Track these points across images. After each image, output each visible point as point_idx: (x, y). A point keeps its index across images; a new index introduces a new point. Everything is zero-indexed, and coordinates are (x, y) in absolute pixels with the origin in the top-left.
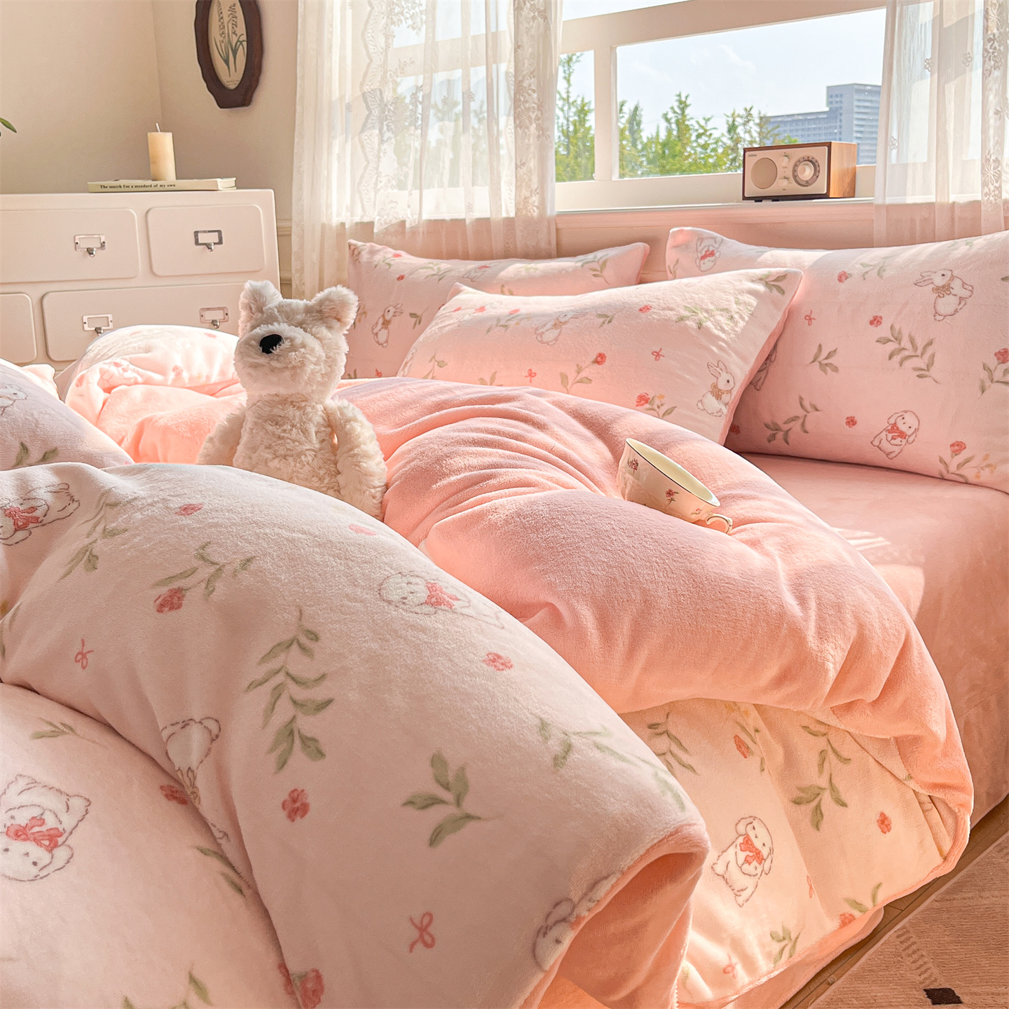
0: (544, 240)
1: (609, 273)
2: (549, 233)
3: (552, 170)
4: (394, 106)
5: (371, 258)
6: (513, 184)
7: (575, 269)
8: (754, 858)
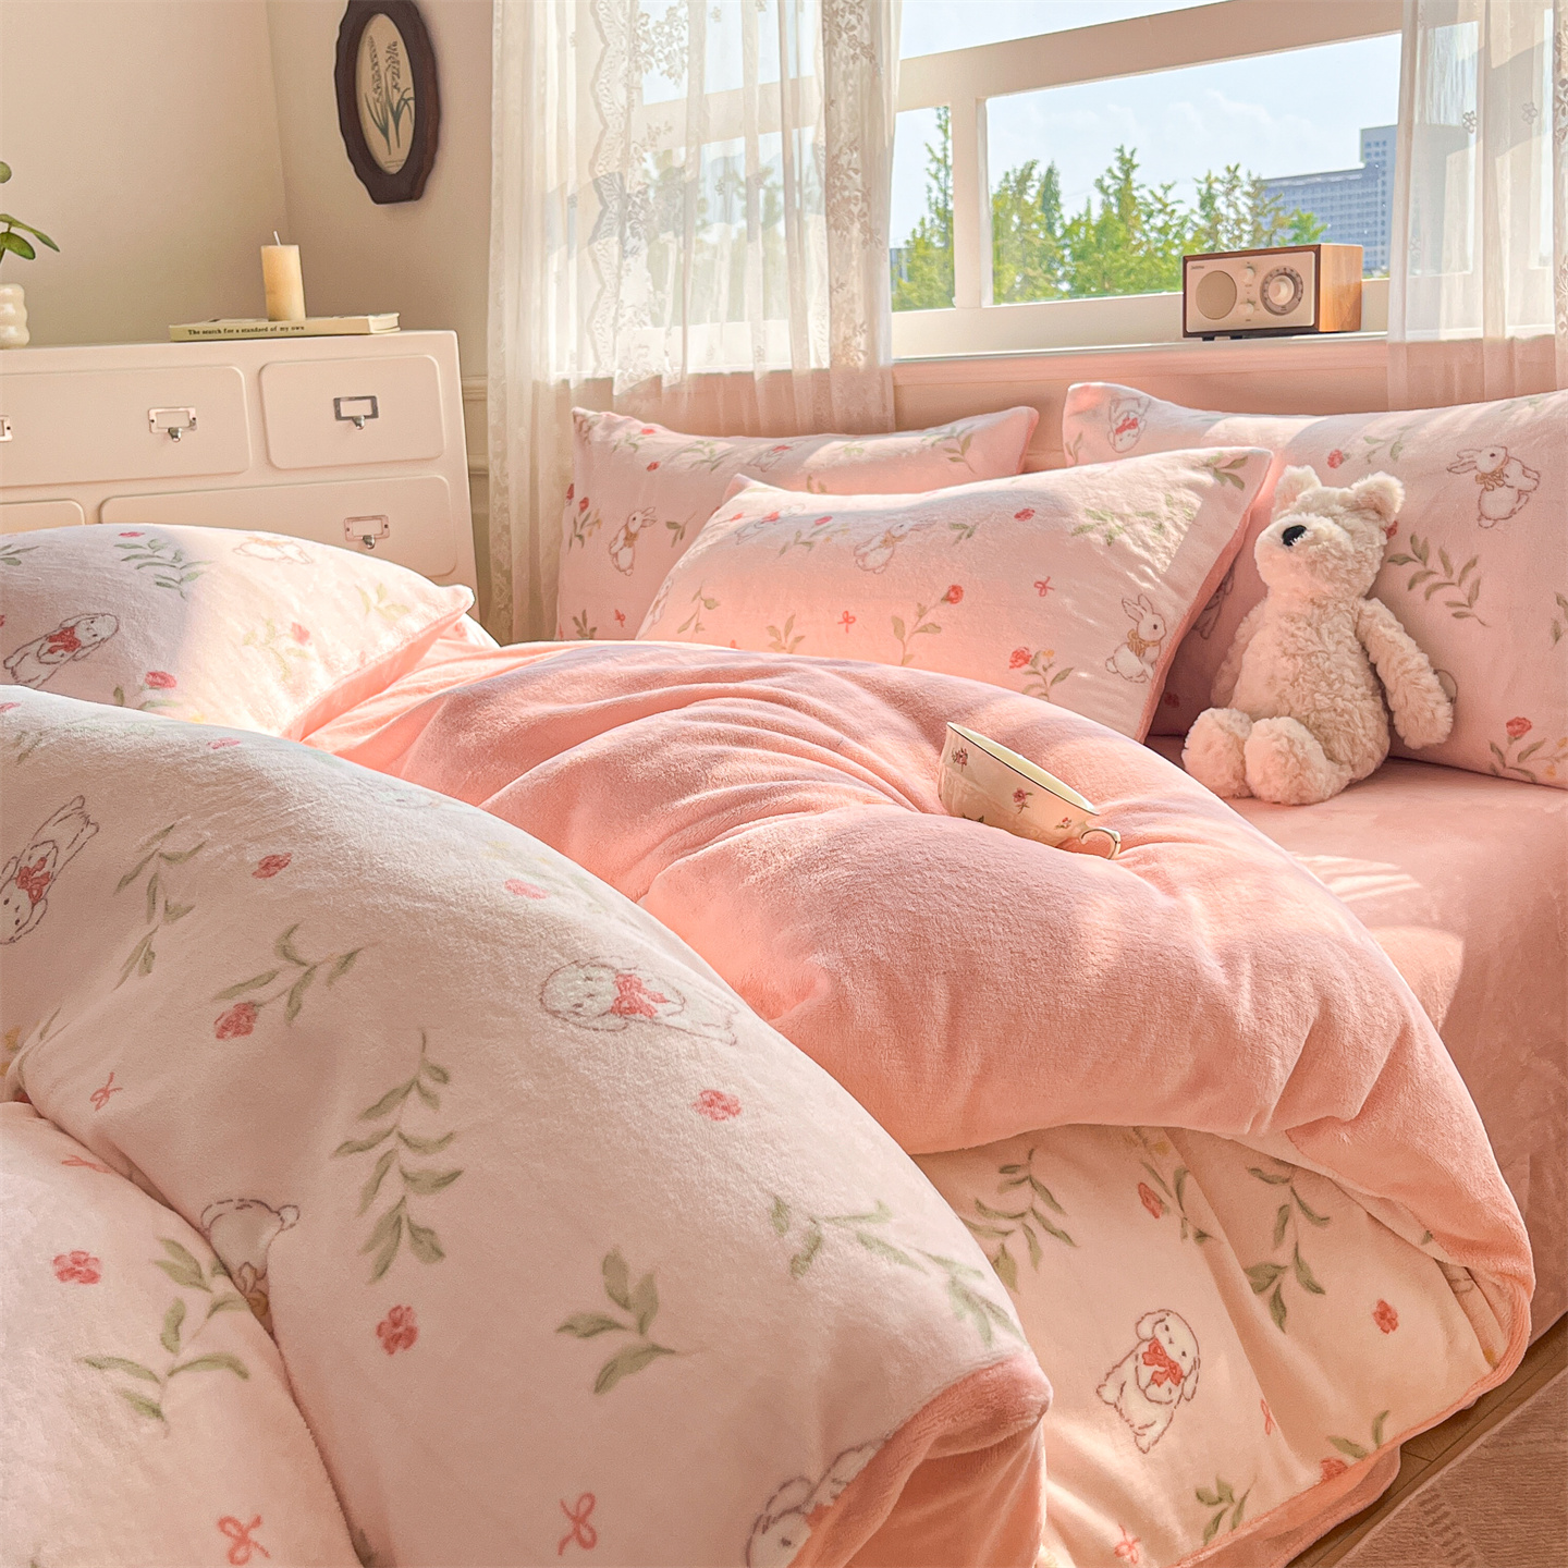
0: (877, 405)
1: (975, 455)
2: (883, 394)
3: (887, 294)
4: (640, 196)
5: (609, 435)
6: (827, 318)
7: (922, 450)
8: (1167, 1375)
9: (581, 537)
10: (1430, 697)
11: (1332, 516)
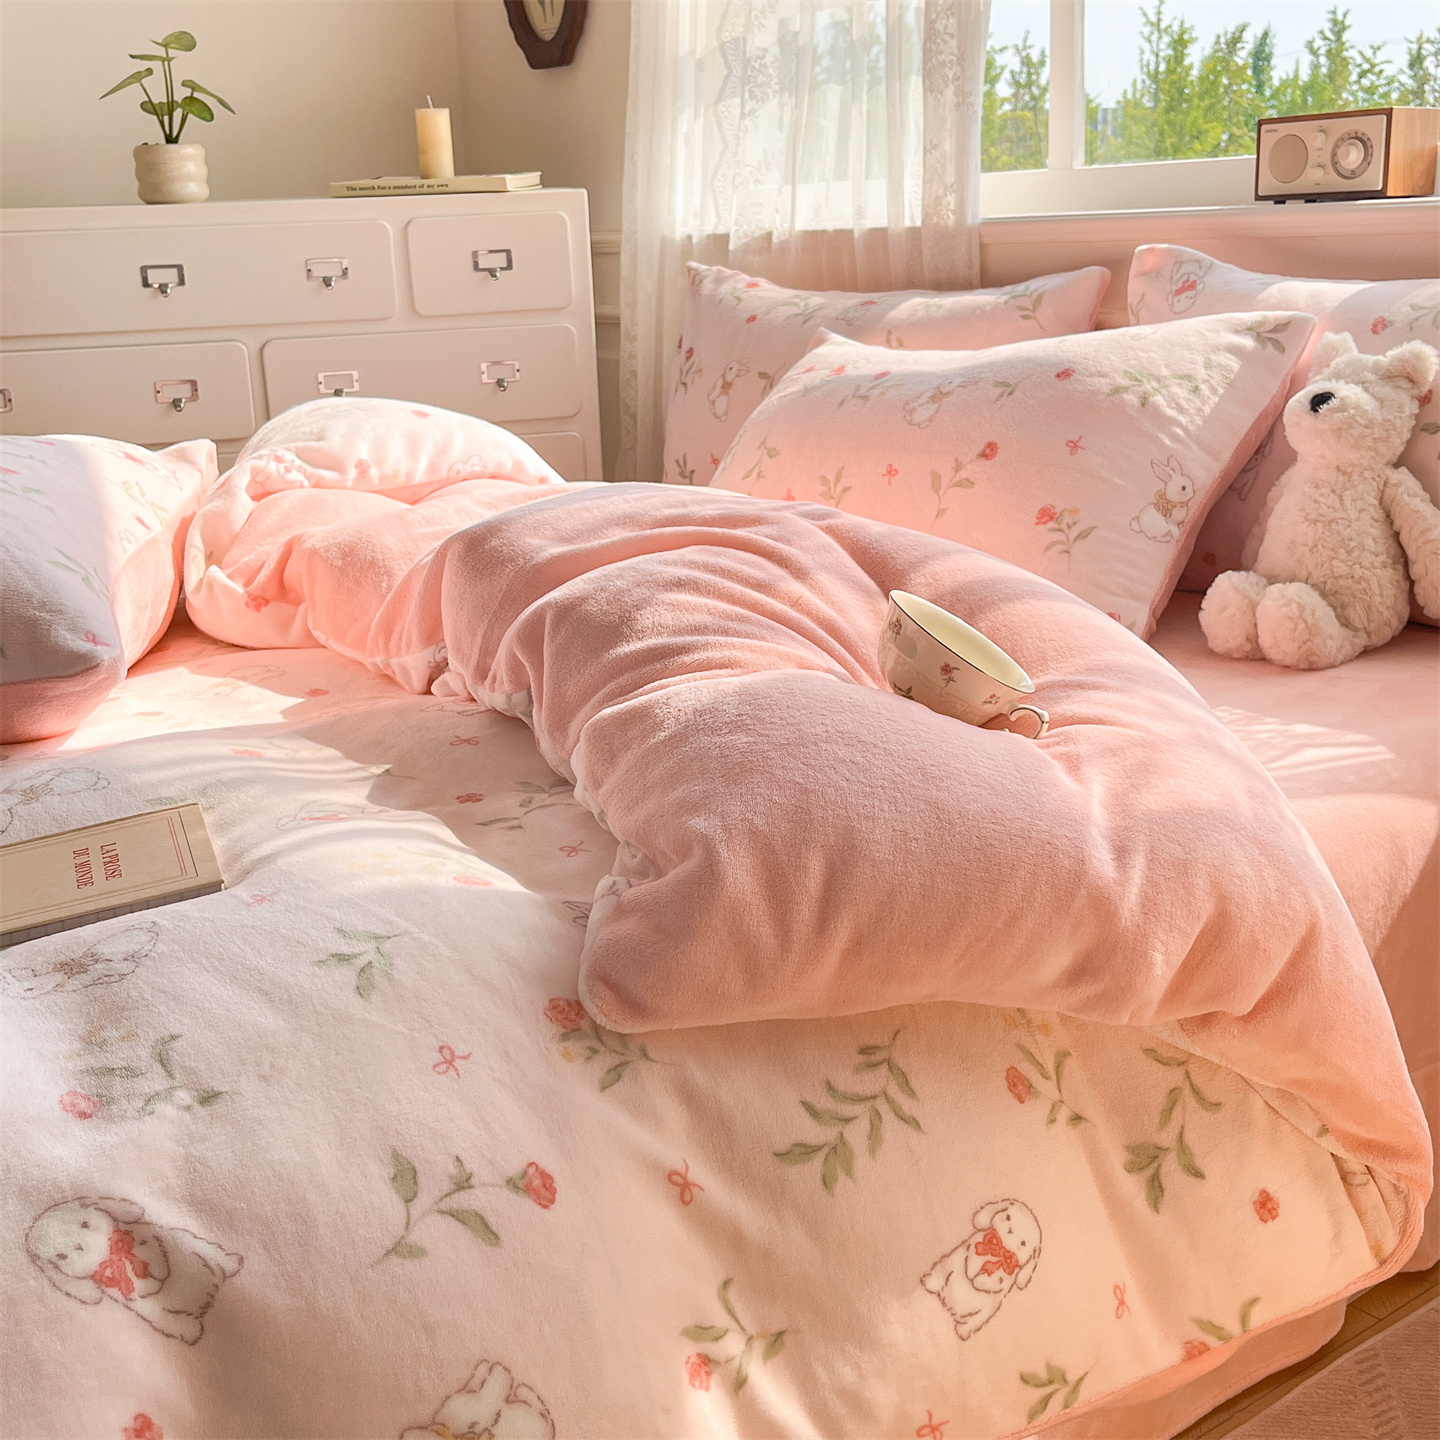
0: (963, 260)
1: (1045, 313)
2: (970, 252)
3: (976, 158)
4: (759, 61)
6: (921, 178)
8: (999, 1265)
9: (684, 384)
11: (1362, 383)
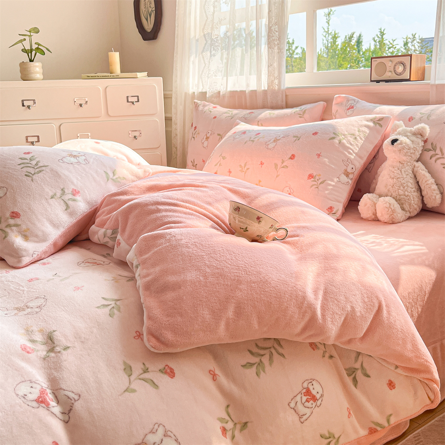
1: (307, 116)
2: (282, 97)
3: (284, 69)
4: (216, 39)
5: (203, 108)
6: (267, 75)
7: (291, 114)
8: (311, 399)
9: (194, 137)
10: (434, 192)
11: (407, 136)
